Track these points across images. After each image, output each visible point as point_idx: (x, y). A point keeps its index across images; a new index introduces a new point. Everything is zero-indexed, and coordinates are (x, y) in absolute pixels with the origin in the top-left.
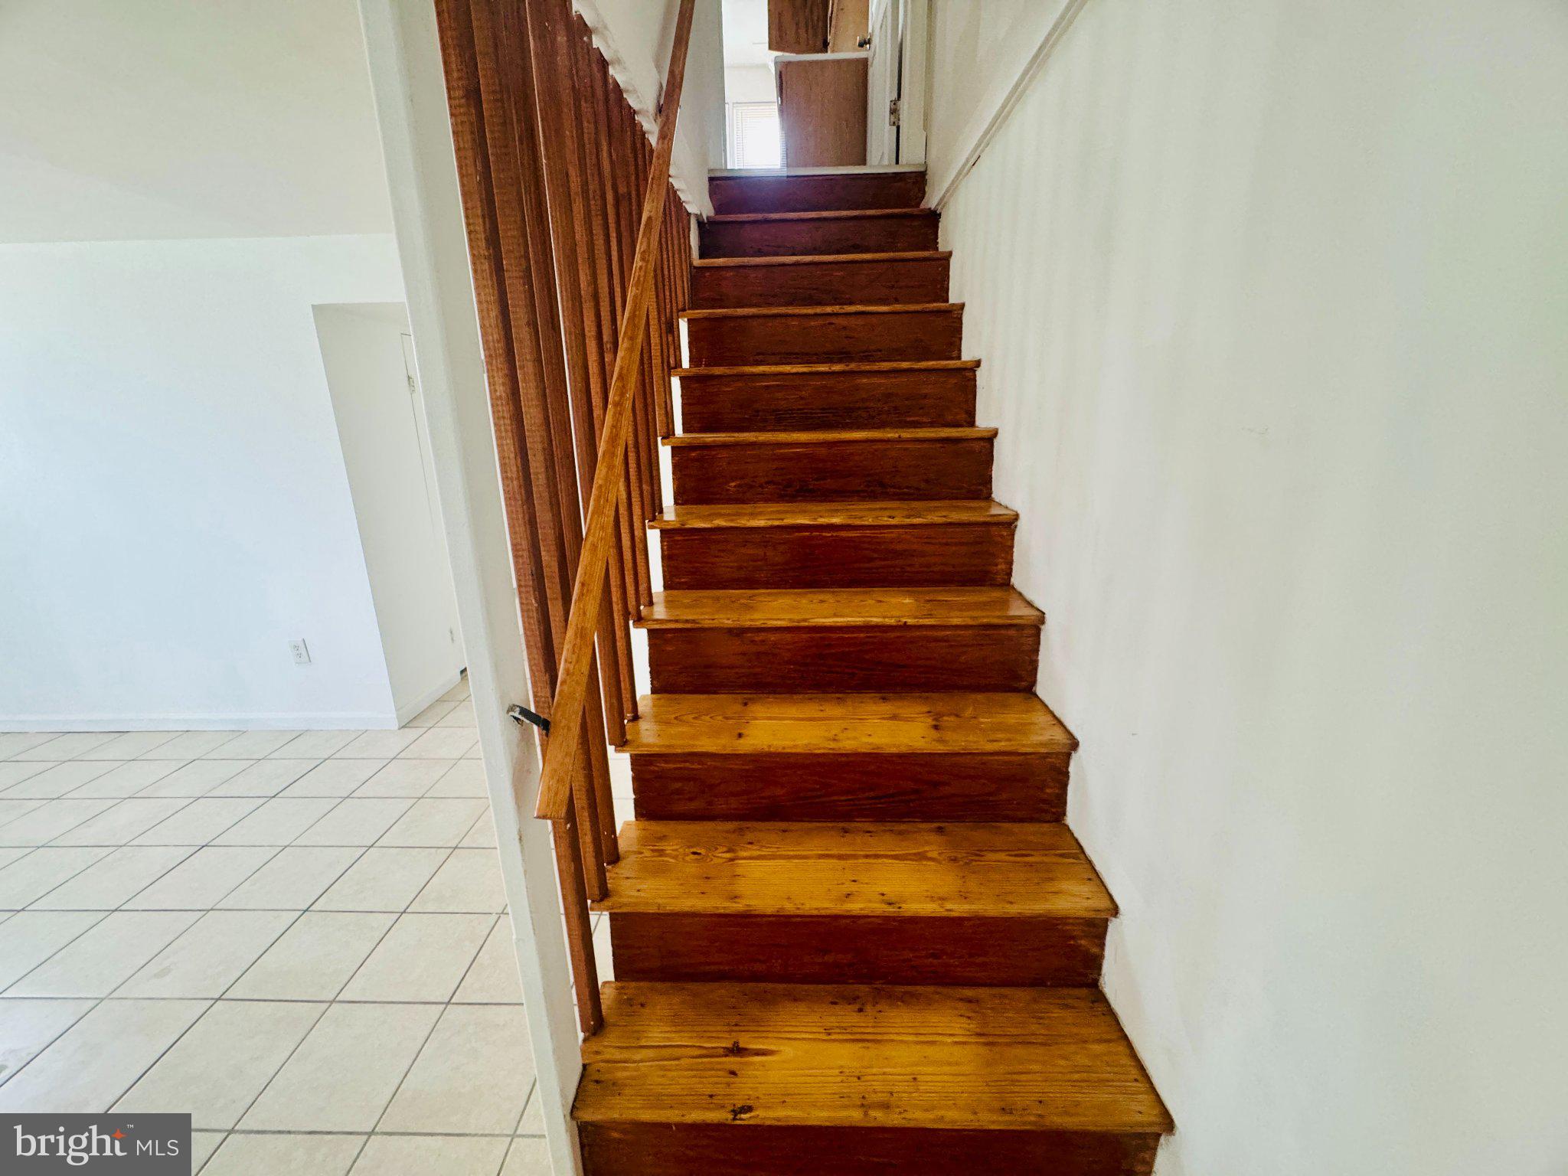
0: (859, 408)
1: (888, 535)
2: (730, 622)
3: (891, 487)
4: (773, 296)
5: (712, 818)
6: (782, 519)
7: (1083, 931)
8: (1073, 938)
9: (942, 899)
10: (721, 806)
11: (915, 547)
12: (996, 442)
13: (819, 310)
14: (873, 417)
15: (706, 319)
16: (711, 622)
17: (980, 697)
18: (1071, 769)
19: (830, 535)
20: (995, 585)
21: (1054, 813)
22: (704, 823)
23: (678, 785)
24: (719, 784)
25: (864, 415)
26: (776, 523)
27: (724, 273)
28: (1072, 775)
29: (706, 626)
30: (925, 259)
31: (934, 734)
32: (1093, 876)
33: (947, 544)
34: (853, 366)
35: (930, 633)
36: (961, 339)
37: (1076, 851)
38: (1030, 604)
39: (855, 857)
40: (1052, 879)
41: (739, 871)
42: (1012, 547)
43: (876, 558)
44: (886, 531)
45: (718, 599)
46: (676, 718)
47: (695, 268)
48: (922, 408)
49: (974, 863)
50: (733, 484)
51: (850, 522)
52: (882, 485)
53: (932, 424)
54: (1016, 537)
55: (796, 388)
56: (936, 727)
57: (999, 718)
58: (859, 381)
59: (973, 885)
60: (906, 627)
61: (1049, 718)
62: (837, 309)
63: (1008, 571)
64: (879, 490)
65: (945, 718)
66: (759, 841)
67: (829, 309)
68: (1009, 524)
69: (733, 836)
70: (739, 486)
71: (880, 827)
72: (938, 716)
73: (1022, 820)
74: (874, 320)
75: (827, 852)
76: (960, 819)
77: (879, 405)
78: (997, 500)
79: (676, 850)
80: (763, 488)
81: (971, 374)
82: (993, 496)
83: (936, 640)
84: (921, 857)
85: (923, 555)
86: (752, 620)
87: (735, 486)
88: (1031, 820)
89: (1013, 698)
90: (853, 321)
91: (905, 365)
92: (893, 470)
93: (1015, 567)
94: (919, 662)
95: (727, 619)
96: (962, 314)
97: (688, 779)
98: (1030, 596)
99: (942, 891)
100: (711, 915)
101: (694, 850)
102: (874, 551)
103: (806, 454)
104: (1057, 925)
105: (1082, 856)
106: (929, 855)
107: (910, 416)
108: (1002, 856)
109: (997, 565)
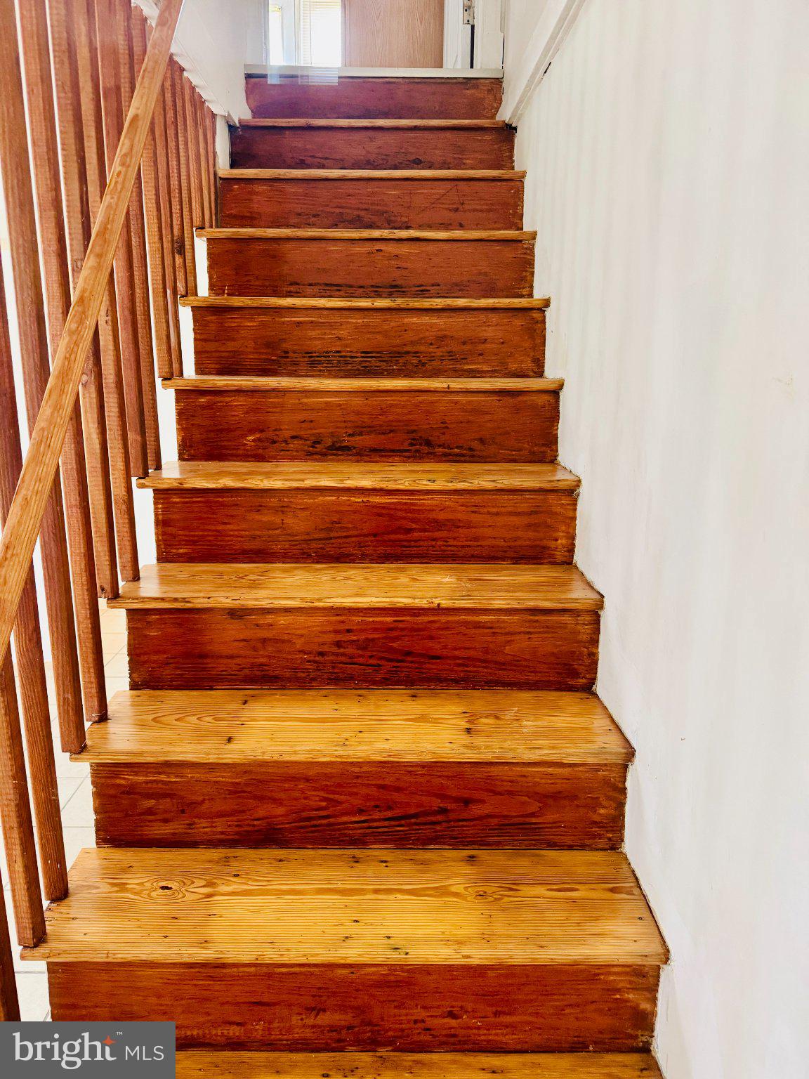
0: (408, 353)
1: (428, 501)
2: (228, 601)
3: (440, 446)
4: (314, 216)
5: (193, 844)
6: (303, 480)
7: (630, 982)
8: (618, 991)
9: (459, 943)
10: (203, 827)
11: (460, 516)
12: (562, 394)
13: (366, 233)
14: (424, 364)
15: (229, 239)
16: (206, 600)
17: (527, 695)
18: (628, 784)
19: (360, 500)
20: (554, 563)
21: (610, 839)
22: (182, 850)
23: (152, 802)
24: (203, 802)
25: (415, 361)
26: (295, 484)
27: (256, 186)
28: (629, 792)
29: (199, 606)
30: (494, 180)
31: (466, 739)
32: (646, 914)
33: (497, 514)
34: (400, 302)
35: (469, 618)
36: (532, 274)
37: (631, 884)
38: (590, 586)
39: (362, 892)
40: (597, 919)
41: (215, 909)
42: (574, 518)
43: (415, 529)
44: (426, 497)
45: (221, 574)
46: (154, 720)
47: (221, 178)
48: (481, 355)
49: (506, 899)
50: (251, 438)
51: (384, 485)
52: (428, 443)
53: (493, 374)
54: (579, 507)
55: (331, 325)
56: (468, 731)
57: (544, 722)
58: (406, 321)
59: (499, 926)
60: (439, 610)
61: (608, 722)
62: (385, 233)
63: (570, 547)
64: (426, 449)
65: (483, 720)
66: (247, 873)
67: (376, 233)
68: (571, 492)
69: (216, 868)
70: (259, 440)
71: (399, 854)
72: (472, 718)
73: (570, 848)
74: (431, 248)
75: (330, 886)
76: (497, 845)
77: (431, 349)
78: (563, 464)
79: (142, 884)
80: (287, 444)
81: (539, 315)
82: (559, 458)
83: (478, 625)
84: (443, 892)
85: (469, 526)
86: (256, 599)
87: (254, 441)
88: (583, 847)
89: (567, 698)
90: (404, 249)
91: (461, 302)
92: (442, 425)
93: (577, 542)
94: (456, 653)
95: (225, 598)
96: (534, 245)
97: (165, 796)
98: (590, 576)
99: (462, 933)
100: (174, 965)
101: (164, 884)
102: (413, 520)
103: (340, 405)
104: (598, 975)
105: (636, 891)
106: (453, 889)
107: (468, 364)
108: (540, 890)
109: (556, 540)
